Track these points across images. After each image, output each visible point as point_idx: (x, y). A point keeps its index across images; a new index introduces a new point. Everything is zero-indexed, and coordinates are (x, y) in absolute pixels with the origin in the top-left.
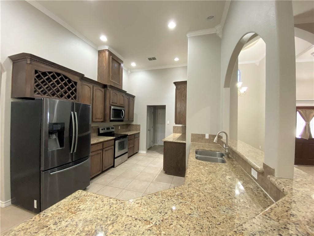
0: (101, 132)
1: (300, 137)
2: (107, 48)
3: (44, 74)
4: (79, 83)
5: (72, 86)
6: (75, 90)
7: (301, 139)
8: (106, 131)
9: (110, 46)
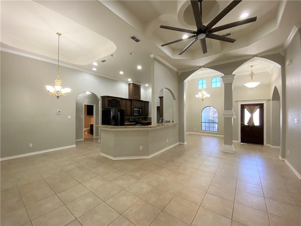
0: (131, 120)
1: (247, 125)
2: (132, 82)
3: (110, 100)
4: (120, 101)
5: (118, 103)
6: (119, 104)
7: (248, 126)
8: (133, 120)
9: (133, 81)
